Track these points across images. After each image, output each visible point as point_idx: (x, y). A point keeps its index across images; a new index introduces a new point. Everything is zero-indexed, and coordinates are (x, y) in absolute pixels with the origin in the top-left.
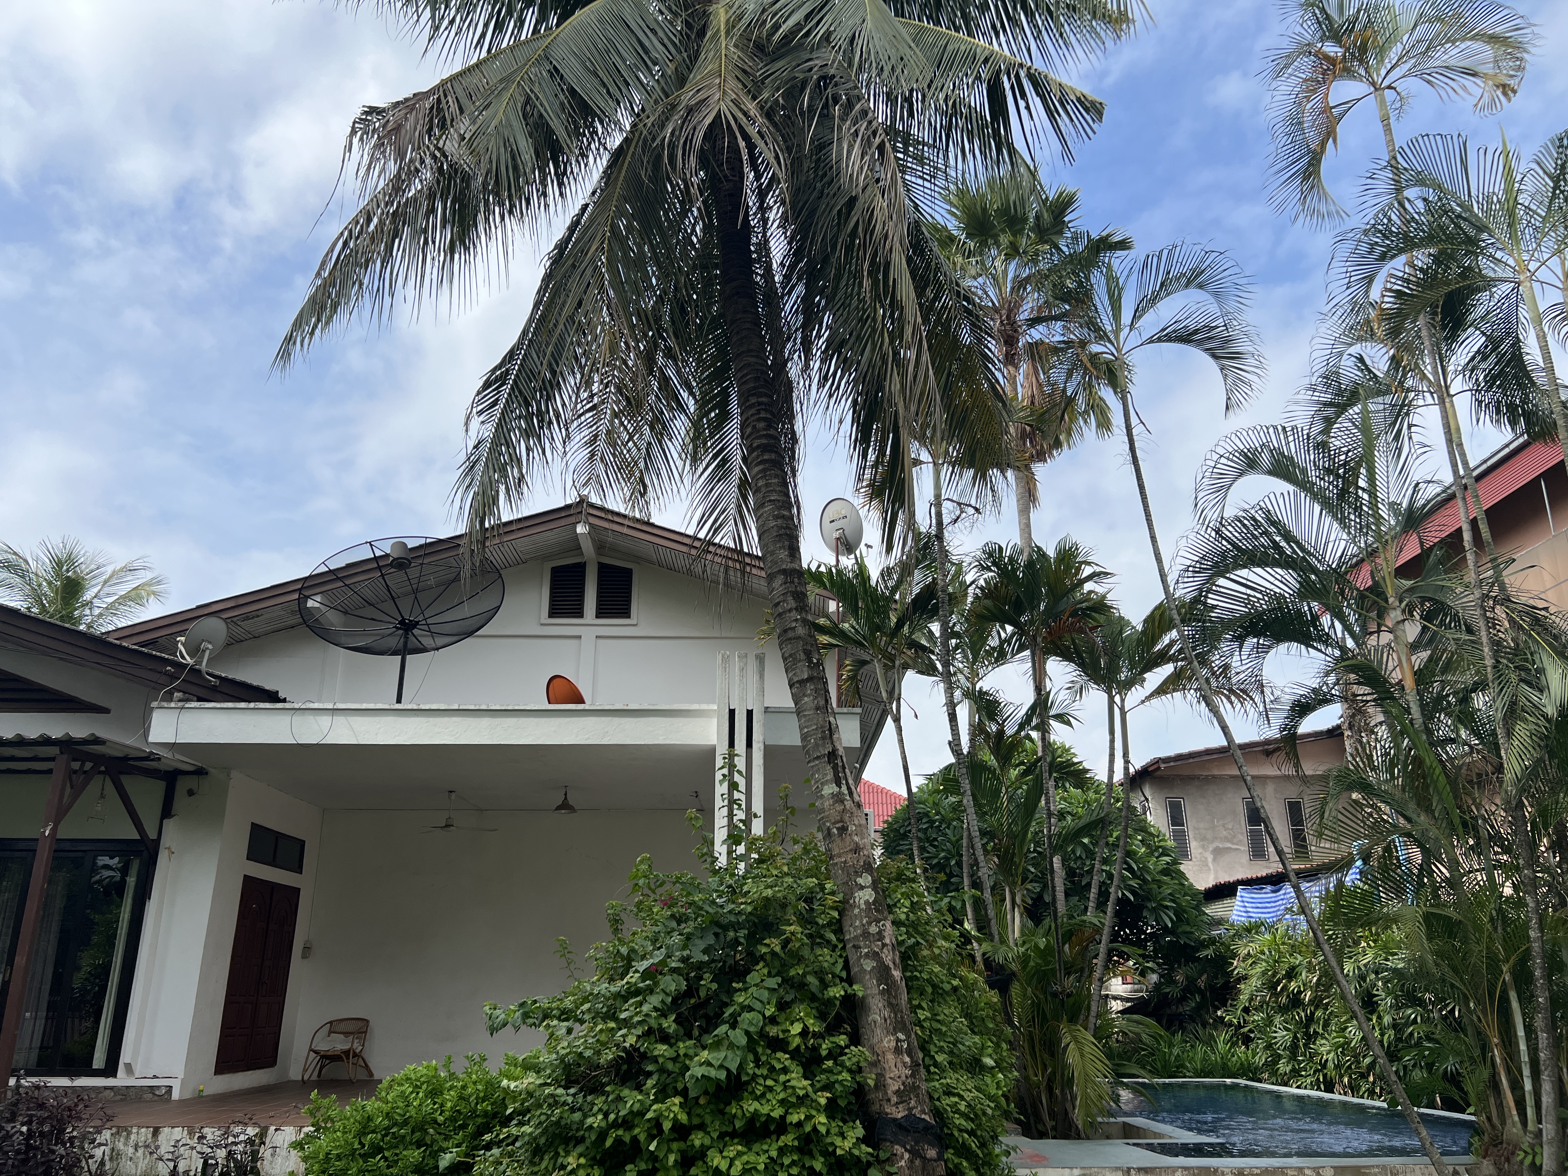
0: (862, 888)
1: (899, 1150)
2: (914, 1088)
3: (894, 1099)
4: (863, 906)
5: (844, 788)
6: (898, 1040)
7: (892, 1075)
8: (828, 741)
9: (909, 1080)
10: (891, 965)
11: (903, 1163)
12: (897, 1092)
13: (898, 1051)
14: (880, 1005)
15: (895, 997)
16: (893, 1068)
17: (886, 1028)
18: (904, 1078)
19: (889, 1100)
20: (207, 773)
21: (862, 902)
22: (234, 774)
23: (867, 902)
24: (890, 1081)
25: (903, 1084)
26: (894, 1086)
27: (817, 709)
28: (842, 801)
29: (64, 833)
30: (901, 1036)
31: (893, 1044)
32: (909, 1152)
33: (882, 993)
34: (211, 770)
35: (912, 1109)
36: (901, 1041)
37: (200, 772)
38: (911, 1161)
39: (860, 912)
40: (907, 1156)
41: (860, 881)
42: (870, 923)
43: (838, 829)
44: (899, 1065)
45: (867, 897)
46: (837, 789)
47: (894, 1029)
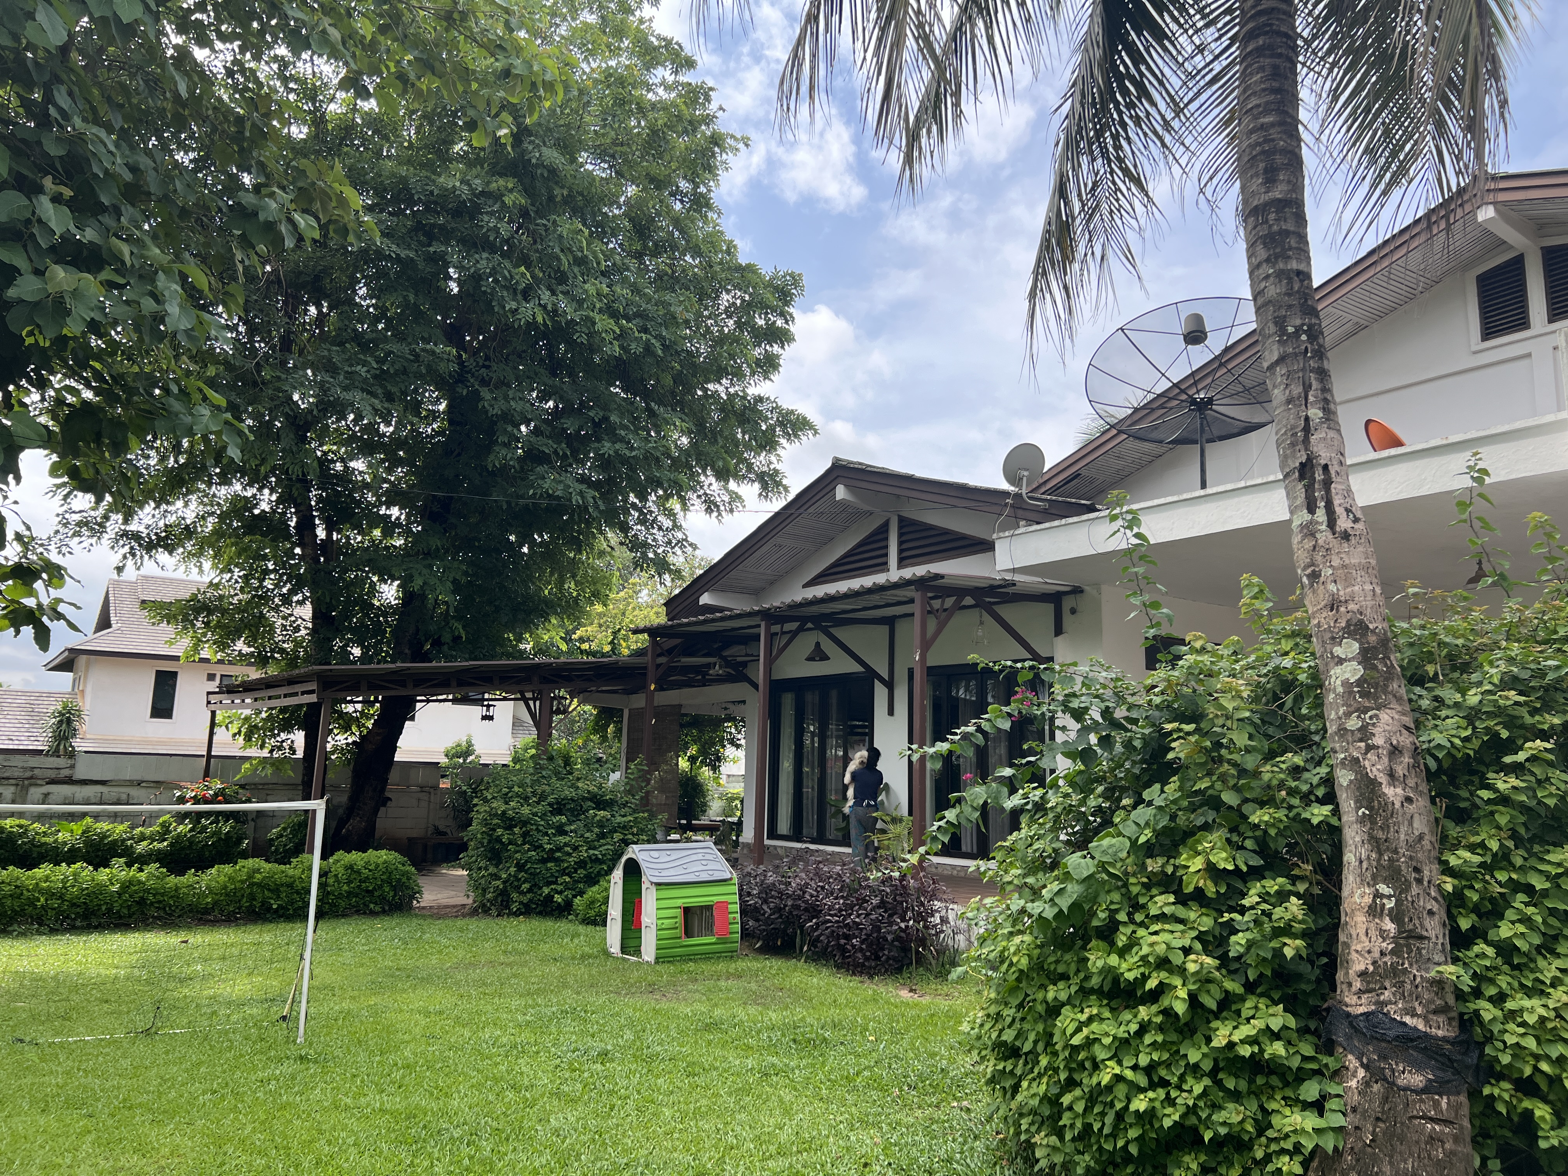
0: (1341, 661)
1: (1352, 1061)
2: (1394, 972)
3: (1357, 984)
4: (1340, 690)
5: (1321, 515)
6: (1377, 895)
7: (1359, 947)
8: (1300, 447)
9: (1387, 959)
10: (1383, 779)
11: (1353, 1083)
12: (1363, 974)
13: (1374, 911)
14: (1358, 839)
15: (1385, 828)
16: (1363, 938)
17: (1361, 875)
18: (1377, 955)
19: (1350, 985)
20: (1082, 591)
21: (1339, 682)
22: (1105, 588)
23: (1346, 683)
24: (1354, 956)
25: (1374, 963)
26: (1359, 964)
27: (1289, 401)
28: (1312, 535)
29: (934, 660)
30: (1383, 889)
31: (1368, 900)
32: (1366, 1067)
33: (1362, 820)
34: (1086, 588)
35: (1386, 1003)
36: (1382, 896)
37: (1077, 591)
38: (1367, 1084)
39: (1335, 699)
40: (1361, 1073)
41: (1338, 651)
42: (1348, 715)
43: (1308, 576)
44: (1373, 933)
45: (1347, 675)
46: (1307, 517)
47: (1374, 877)
